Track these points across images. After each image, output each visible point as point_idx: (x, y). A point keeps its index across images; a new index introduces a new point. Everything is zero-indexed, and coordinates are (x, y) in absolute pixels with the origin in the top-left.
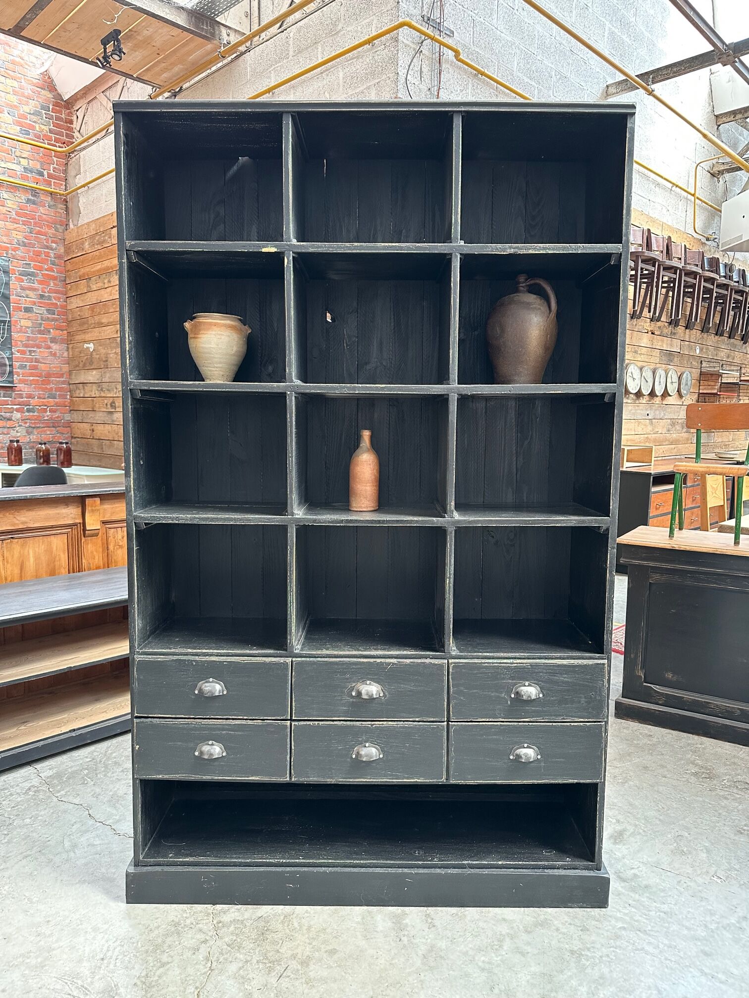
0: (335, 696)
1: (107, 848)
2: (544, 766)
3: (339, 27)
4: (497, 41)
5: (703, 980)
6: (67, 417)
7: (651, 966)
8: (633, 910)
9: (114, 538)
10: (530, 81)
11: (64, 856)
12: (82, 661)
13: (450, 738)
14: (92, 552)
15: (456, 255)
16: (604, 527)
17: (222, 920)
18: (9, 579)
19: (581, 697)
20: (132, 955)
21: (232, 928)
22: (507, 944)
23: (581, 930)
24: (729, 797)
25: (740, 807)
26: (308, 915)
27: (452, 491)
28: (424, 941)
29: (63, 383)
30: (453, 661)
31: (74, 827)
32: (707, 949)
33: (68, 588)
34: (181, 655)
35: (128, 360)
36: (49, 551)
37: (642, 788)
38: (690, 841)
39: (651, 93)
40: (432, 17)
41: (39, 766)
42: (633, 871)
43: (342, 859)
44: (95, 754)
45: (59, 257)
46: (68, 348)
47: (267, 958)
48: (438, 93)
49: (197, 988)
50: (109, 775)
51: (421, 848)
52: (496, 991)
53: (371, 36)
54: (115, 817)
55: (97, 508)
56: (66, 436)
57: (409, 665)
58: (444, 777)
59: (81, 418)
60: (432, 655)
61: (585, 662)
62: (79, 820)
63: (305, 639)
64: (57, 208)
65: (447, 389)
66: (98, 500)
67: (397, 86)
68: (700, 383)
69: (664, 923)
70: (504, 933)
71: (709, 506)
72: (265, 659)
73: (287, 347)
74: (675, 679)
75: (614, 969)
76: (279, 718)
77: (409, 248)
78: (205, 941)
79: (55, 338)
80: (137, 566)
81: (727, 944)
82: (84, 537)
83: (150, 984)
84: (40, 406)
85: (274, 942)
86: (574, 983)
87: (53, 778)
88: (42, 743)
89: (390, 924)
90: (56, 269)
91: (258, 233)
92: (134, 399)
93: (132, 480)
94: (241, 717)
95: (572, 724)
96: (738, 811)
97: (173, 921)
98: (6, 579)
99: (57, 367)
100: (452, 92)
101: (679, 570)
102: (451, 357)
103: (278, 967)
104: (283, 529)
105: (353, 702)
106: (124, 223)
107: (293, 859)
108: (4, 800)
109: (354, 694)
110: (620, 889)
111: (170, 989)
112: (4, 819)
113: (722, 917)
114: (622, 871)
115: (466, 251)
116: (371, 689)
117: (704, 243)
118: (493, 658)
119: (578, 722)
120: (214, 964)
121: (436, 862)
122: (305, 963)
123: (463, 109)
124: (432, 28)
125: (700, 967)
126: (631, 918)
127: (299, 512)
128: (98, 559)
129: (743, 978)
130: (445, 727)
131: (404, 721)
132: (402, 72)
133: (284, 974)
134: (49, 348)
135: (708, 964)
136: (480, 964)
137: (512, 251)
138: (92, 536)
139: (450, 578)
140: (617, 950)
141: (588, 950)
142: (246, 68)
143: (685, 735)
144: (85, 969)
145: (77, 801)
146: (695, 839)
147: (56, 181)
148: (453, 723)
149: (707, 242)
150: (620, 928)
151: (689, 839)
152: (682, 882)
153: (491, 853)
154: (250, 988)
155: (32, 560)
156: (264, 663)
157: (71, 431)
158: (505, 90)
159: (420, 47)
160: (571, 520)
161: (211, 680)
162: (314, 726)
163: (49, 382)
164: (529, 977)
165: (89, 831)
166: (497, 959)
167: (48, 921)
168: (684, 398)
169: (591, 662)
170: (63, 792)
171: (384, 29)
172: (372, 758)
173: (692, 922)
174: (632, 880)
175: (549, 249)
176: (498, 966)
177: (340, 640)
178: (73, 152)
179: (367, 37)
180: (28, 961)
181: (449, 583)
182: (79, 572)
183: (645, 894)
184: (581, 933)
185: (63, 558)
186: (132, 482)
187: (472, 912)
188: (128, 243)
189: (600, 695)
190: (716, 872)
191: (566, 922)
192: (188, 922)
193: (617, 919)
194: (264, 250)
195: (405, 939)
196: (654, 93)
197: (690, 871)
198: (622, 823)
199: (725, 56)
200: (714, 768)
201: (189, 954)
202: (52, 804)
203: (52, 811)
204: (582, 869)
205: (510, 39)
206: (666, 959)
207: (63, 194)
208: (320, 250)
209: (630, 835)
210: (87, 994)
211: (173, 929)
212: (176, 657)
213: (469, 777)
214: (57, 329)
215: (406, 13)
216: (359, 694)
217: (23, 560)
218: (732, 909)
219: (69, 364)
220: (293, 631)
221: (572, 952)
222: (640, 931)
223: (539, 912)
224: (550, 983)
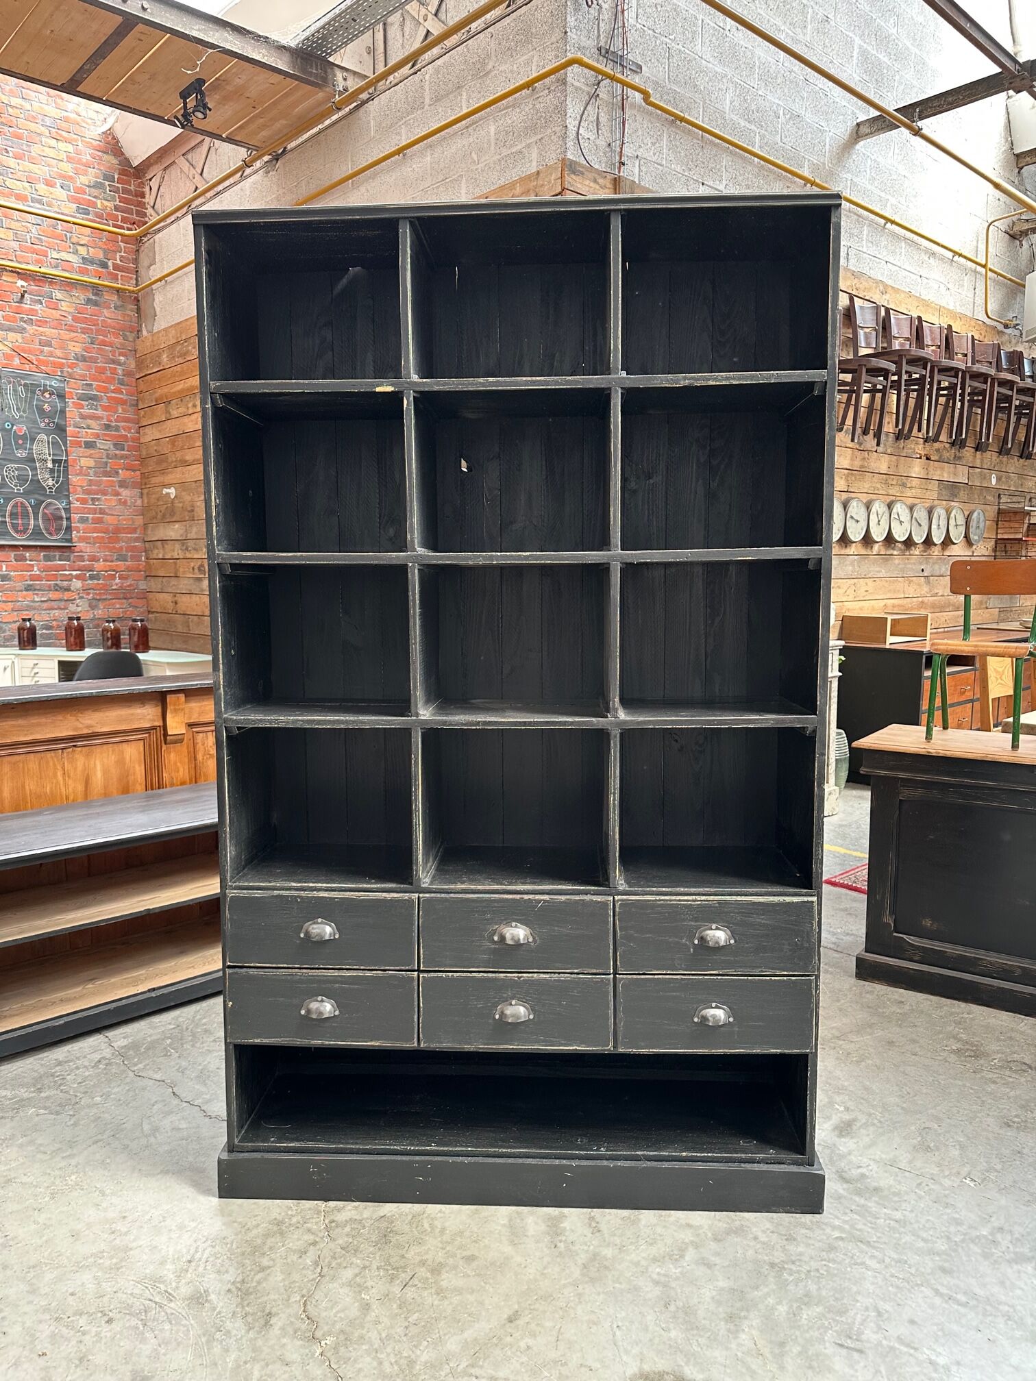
0: (473, 941)
1: (195, 1133)
2: (738, 1031)
3: (490, 67)
4: (701, 75)
5: (938, 1301)
6: (142, 585)
7: (873, 1283)
8: (856, 1216)
9: (203, 745)
10: (748, 125)
11: (143, 1141)
12: (163, 902)
13: (618, 994)
14: (175, 763)
15: (615, 389)
16: (810, 728)
17: (335, 1219)
18: (71, 798)
19: (784, 944)
20: (225, 1257)
21: (348, 1229)
22: (691, 1254)
23: (786, 1240)
24: (998, 1080)
25: (1012, 1094)
26: (442, 1215)
27: (616, 684)
28: (586, 1248)
29: (136, 540)
30: (620, 897)
31: (155, 1107)
32: (946, 1265)
33: (144, 810)
34: (283, 890)
35: (214, 528)
36: (121, 762)
37: (884, 1069)
38: (940, 1134)
39: (917, 132)
40: (612, 49)
41: (111, 1034)
42: (860, 1170)
43: (484, 1147)
44: (181, 1019)
45: (128, 374)
46: (142, 494)
47: (390, 1264)
48: (621, 149)
49: (303, 1296)
50: (198, 1045)
51: (585, 1136)
52: (672, 1308)
53: (530, 78)
54: (205, 1096)
55: (181, 707)
56: (141, 610)
57: (564, 902)
58: (611, 1044)
59: (160, 586)
60: (593, 890)
61: (788, 899)
62: (160, 1099)
63: (437, 870)
64: (126, 309)
65: (608, 556)
66: (182, 696)
67: (566, 144)
68: (997, 525)
69: (894, 1233)
70: (687, 1241)
71: (991, 696)
72: (384, 894)
73: (408, 509)
74: (935, 927)
75: (824, 1286)
76: (403, 968)
77: (557, 383)
78: (315, 1243)
79: (125, 481)
80: (228, 781)
81: (973, 1259)
82: (166, 744)
83: (247, 1290)
84: (106, 571)
85: (399, 1246)
86: (771, 1301)
87: (129, 1049)
88: (114, 1005)
89: (543, 1227)
90: (125, 389)
91: (374, 362)
92: (222, 575)
93: (221, 674)
94: (357, 967)
95: (773, 978)
96: (1009, 1098)
97: (275, 1219)
98: (67, 798)
99: (128, 519)
100: (640, 146)
101: (937, 783)
102: (612, 516)
103: (403, 1275)
104: (406, 733)
105: (495, 948)
106: (207, 360)
107: (424, 1146)
108: (68, 1075)
109: (496, 938)
110: (841, 1191)
111: (272, 1297)
112: (69, 1097)
113: (970, 1227)
114: (846, 1169)
115: (628, 384)
116: (518, 933)
117: (1002, 332)
118: (671, 894)
119: (781, 976)
120: (325, 1270)
121: (603, 1151)
122: (436, 1270)
123: (622, 207)
124: (612, 63)
125: (935, 1287)
126: (852, 1226)
127: (425, 713)
128: (183, 772)
129: (988, 1299)
130: (611, 981)
131: (559, 973)
132: (572, 124)
133: (410, 1283)
134: (118, 494)
135: (945, 1283)
136: (655, 1276)
137: (687, 382)
138: (176, 742)
139: (614, 793)
140: (830, 1265)
141: (793, 1263)
142: (369, 122)
143: (948, 1001)
144: (168, 1272)
145: (158, 1076)
146: (946, 1132)
147: (123, 274)
148: (621, 976)
149: (1005, 330)
150: (837, 1238)
151: (940, 1131)
152: (924, 1185)
153: (673, 1142)
154: (368, 1298)
155: (99, 774)
156: (385, 900)
157: (148, 603)
158: (714, 139)
159: (596, 89)
160: (767, 719)
161: (320, 920)
162: (447, 979)
163: (118, 540)
164: (714, 1293)
165: (172, 1112)
166: (674, 1271)
167: (125, 1217)
168: (974, 547)
169: (795, 899)
170: (141, 1066)
171: (548, 68)
172: (518, 1019)
173: (931, 1233)
174: (857, 1181)
175: (734, 379)
176: (677, 1279)
177: (480, 872)
178: (145, 235)
179: (525, 80)
180: (101, 1261)
181: (614, 800)
182: (159, 788)
183: (873, 1198)
184: (785, 1242)
185: (139, 771)
186: (221, 677)
187: (647, 1217)
188: (213, 385)
189: (809, 941)
190: (969, 1174)
191: (768, 1229)
192: (294, 1220)
193: (834, 1228)
194: (378, 389)
195: (561, 1245)
196: (924, 132)
197: (935, 1170)
198: (852, 1111)
199: (1018, 80)
200: (982, 1044)
201: (295, 1258)
202: (128, 1080)
203: (127, 1088)
204: (789, 1164)
205: (719, 70)
206: (892, 1276)
207: (133, 291)
208: (446, 388)
209: (861, 1126)
210: (171, 1300)
211: (275, 1229)
212: (276, 893)
213: (643, 1044)
214: (127, 470)
215: (577, 45)
216: (503, 938)
217: (88, 775)
218: (985, 1219)
219: (143, 515)
220: (420, 860)
221: (772, 1265)
222: (861, 1242)
223: (734, 1217)
224: (741, 1300)
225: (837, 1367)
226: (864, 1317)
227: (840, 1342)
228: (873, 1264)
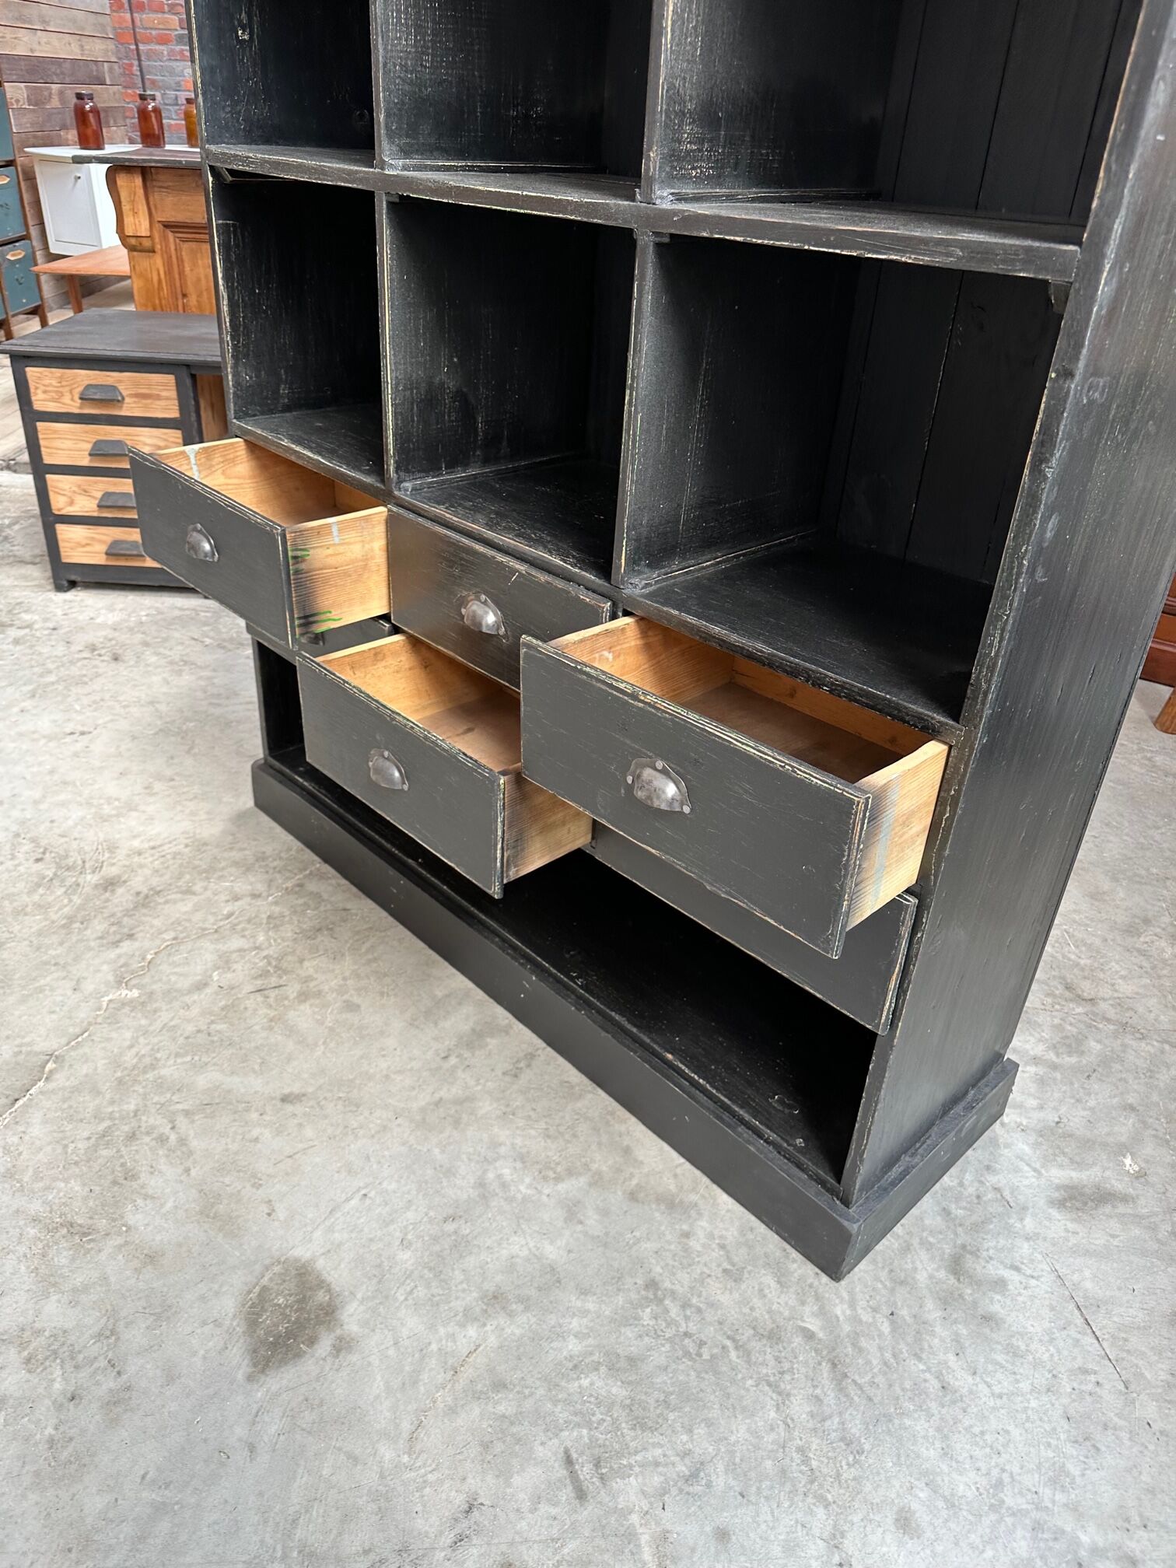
0: (441, 605)
8: (885, 1327)
16: (1052, 285)
17: (306, 885)
20: (180, 862)
23: (726, 1271)
42: (1006, 1273)
47: (281, 960)
49: (176, 939)
52: (450, 1226)
57: (539, 586)
60: (589, 581)
75: (675, 1371)
78: (256, 896)
80: (226, 260)
83: (149, 902)
85: (314, 948)
89: (466, 1028)
103: (274, 979)
104: (369, 201)
105: (463, 627)
111: (156, 921)
116: (490, 616)
120: (227, 927)
121: (577, 984)
122: (307, 996)
126: (858, 1335)
133: (267, 991)
141: (685, 1306)
144: (128, 847)
154: (216, 979)
164: (524, 1253)
166: (523, 1188)
174: (977, 1283)
176: (510, 1199)
183: (961, 1327)
184: (717, 1273)
191: (723, 1237)
197: (1155, 1376)
198: (1147, 1183)
201: (223, 899)
204: (811, 1178)
209: (1123, 1215)
210: (94, 873)
211: (251, 861)
221: (652, 1284)
222: (835, 1366)
224: (539, 1289)
225: (517, 1480)
226: (662, 1460)
227: (574, 1456)
228: (799, 1408)
